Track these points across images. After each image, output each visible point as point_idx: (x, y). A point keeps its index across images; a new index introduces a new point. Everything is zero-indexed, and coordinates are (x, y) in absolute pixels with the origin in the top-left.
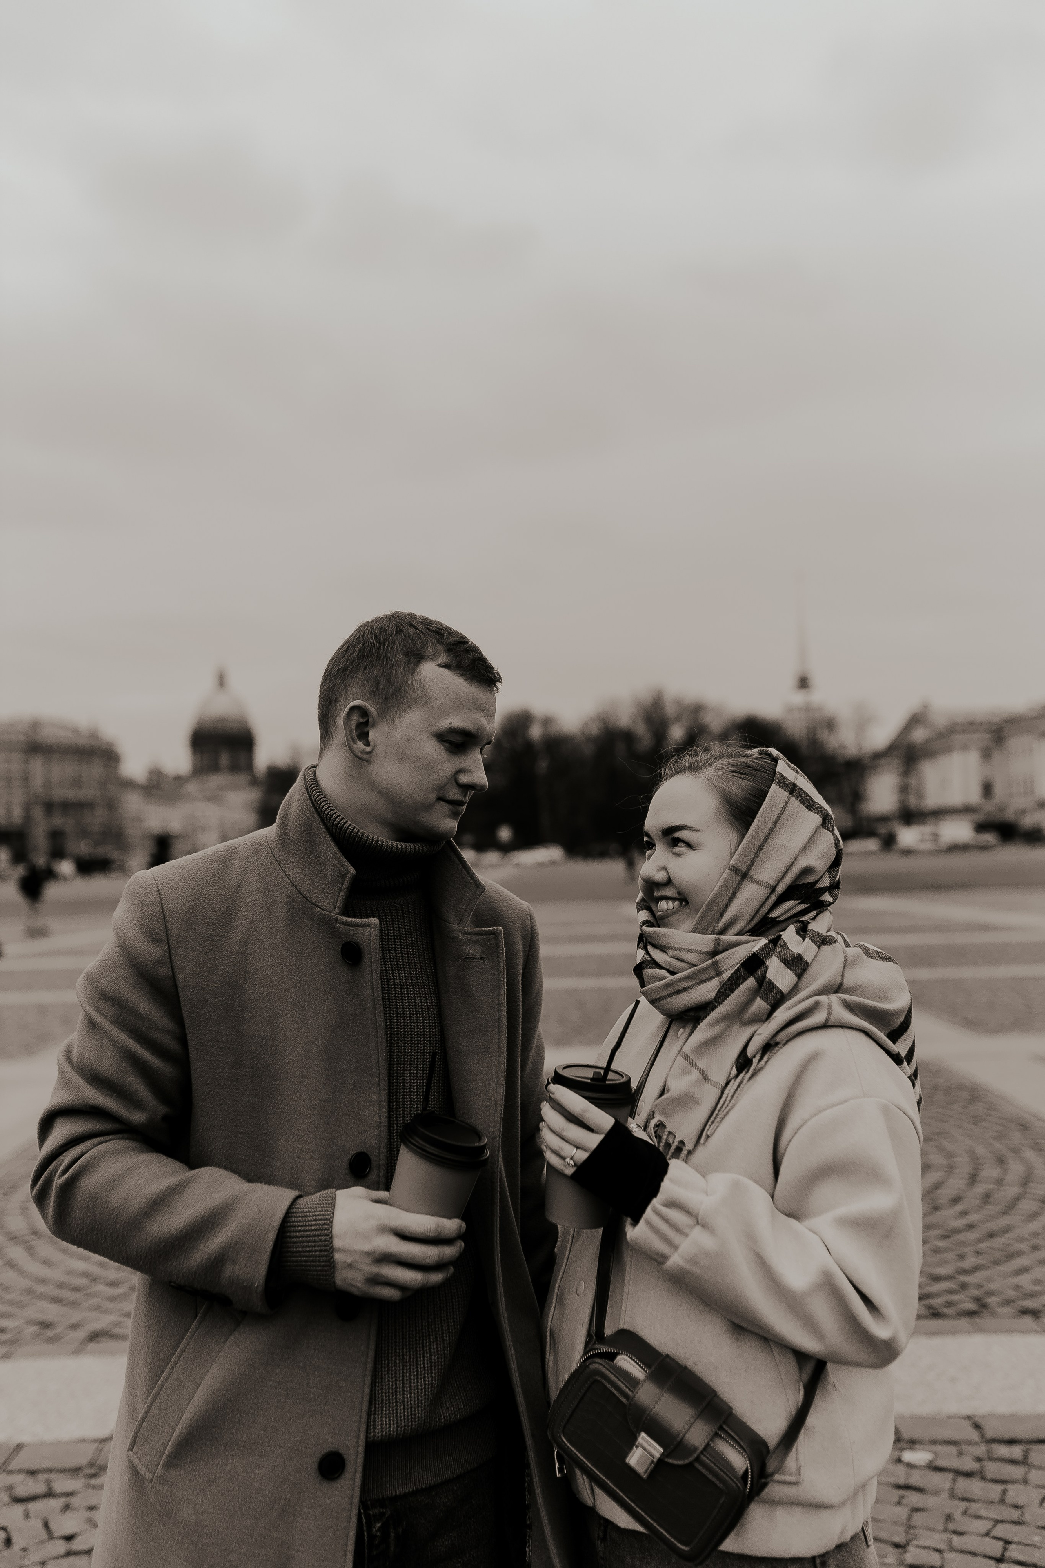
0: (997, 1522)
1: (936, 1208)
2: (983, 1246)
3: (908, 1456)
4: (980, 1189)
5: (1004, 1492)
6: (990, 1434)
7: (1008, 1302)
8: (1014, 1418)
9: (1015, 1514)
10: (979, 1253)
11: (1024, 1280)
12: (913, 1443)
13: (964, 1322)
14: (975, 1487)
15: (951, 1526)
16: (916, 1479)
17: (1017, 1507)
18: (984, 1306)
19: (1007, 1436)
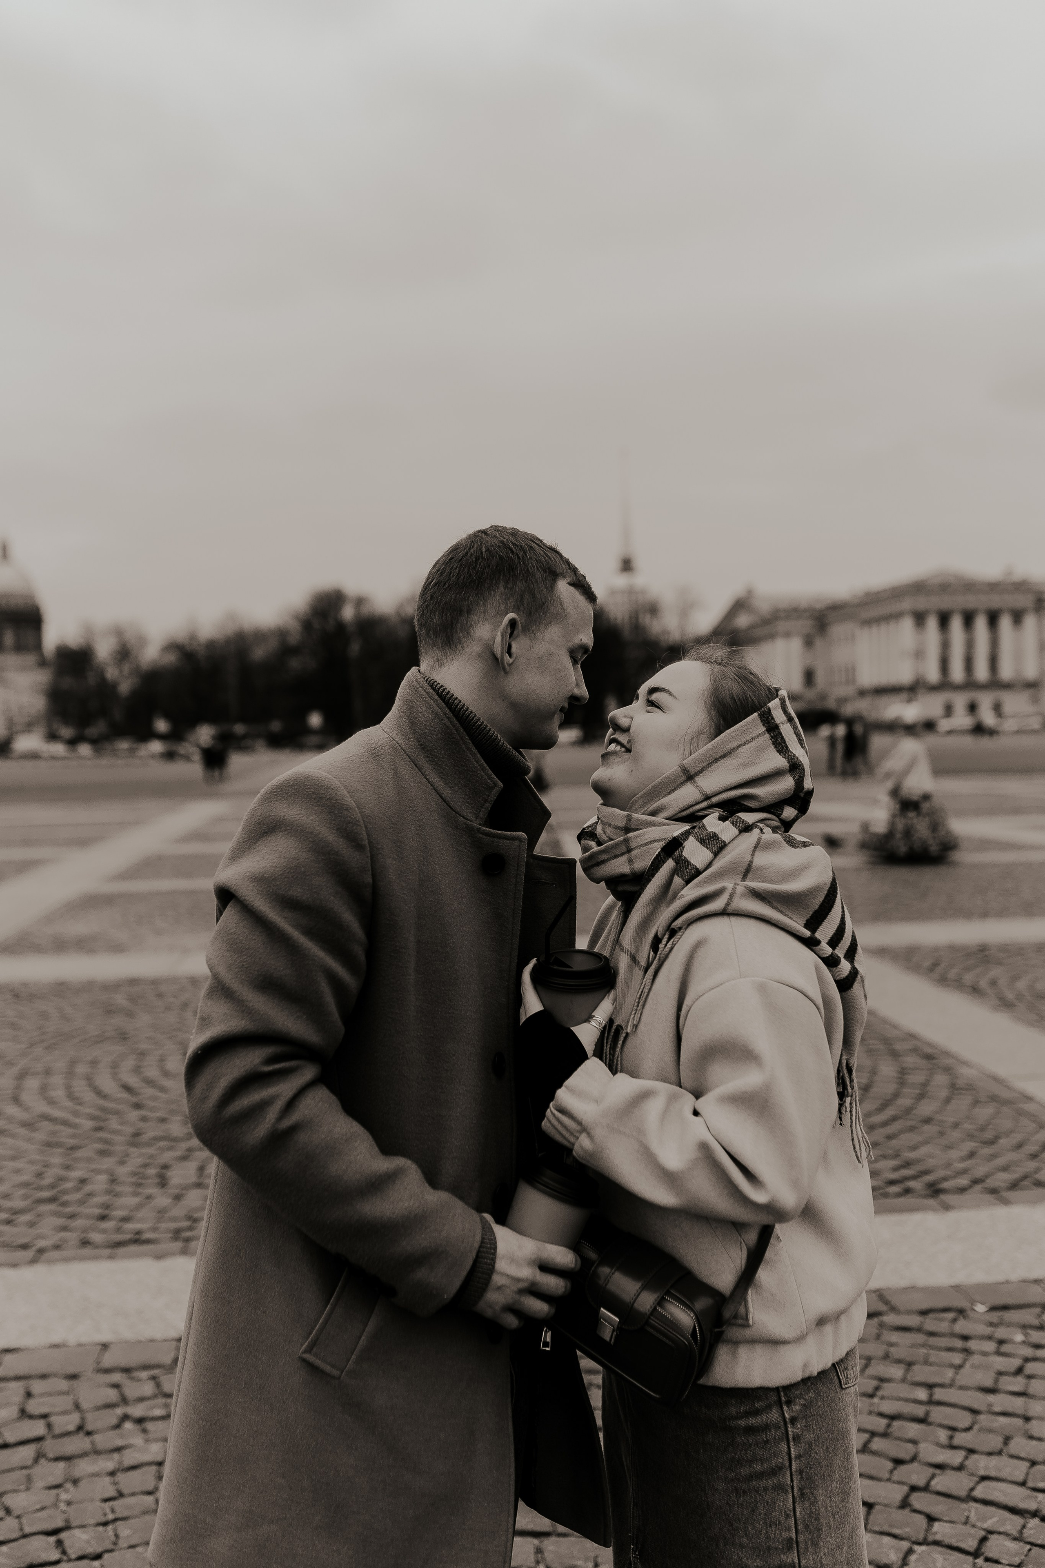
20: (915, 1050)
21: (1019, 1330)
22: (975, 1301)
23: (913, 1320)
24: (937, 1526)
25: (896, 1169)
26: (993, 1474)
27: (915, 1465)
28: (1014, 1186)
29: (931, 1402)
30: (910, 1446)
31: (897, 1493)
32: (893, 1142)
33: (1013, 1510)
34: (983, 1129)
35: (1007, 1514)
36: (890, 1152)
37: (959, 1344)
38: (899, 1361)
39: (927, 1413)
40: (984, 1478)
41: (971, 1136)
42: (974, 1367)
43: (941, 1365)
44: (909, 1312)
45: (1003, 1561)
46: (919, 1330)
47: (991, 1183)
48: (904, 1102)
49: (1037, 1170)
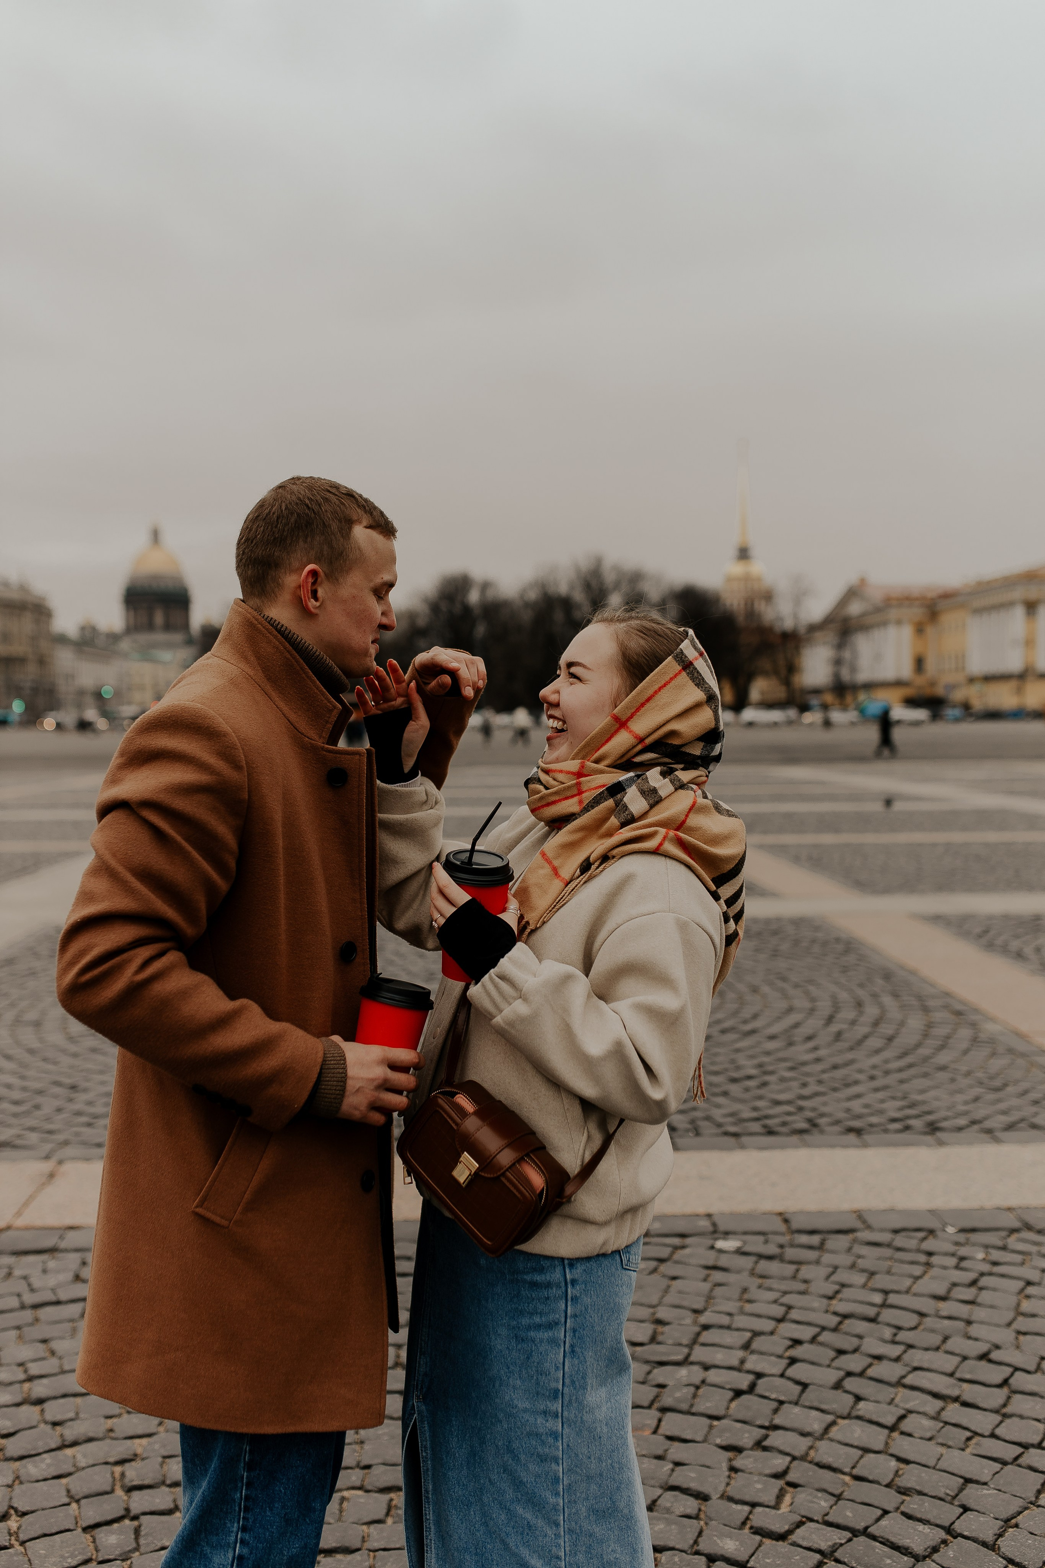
0: (785, 1293)
1: (791, 1044)
2: (825, 1076)
3: (720, 1244)
4: (834, 1028)
5: (797, 1270)
6: (795, 1225)
7: (837, 1122)
8: (821, 1213)
9: (802, 1287)
10: (820, 1082)
11: (856, 1106)
12: (727, 1234)
13: (795, 1139)
14: (773, 1267)
15: (746, 1296)
16: (723, 1261)
17: (806, 1281)
18: (815, 1125)
19: (809, 1227)
20: (946, 1007)
21: (982, 1249)
22: (946, 1224)
23: (885, 1237)
24: (862, 1404)
25: (901, 1109)
26: (925, 1365)
27: (856, 1355)
28: (1010, 1127)
29: (884, 1305)
30: (855, 1342)
31: (833, 1376)
32: (905, 1087)
33: (936, 1395)
34: (991, 1078)
35: (929, 1398)
36: (899, 1094)
37: (923, 1258)
38: (863, 1271)
39: (878, 1314)
40: (916, 1369)
41: (981, 1083)
42: (933, 1278)
43: (902, 1275)
44: (882, 1230)
45: (916, 1435)
46: (889, 1245)
47: (988, 1124)
48: (924, 1051)
49: (1036, 1114)
